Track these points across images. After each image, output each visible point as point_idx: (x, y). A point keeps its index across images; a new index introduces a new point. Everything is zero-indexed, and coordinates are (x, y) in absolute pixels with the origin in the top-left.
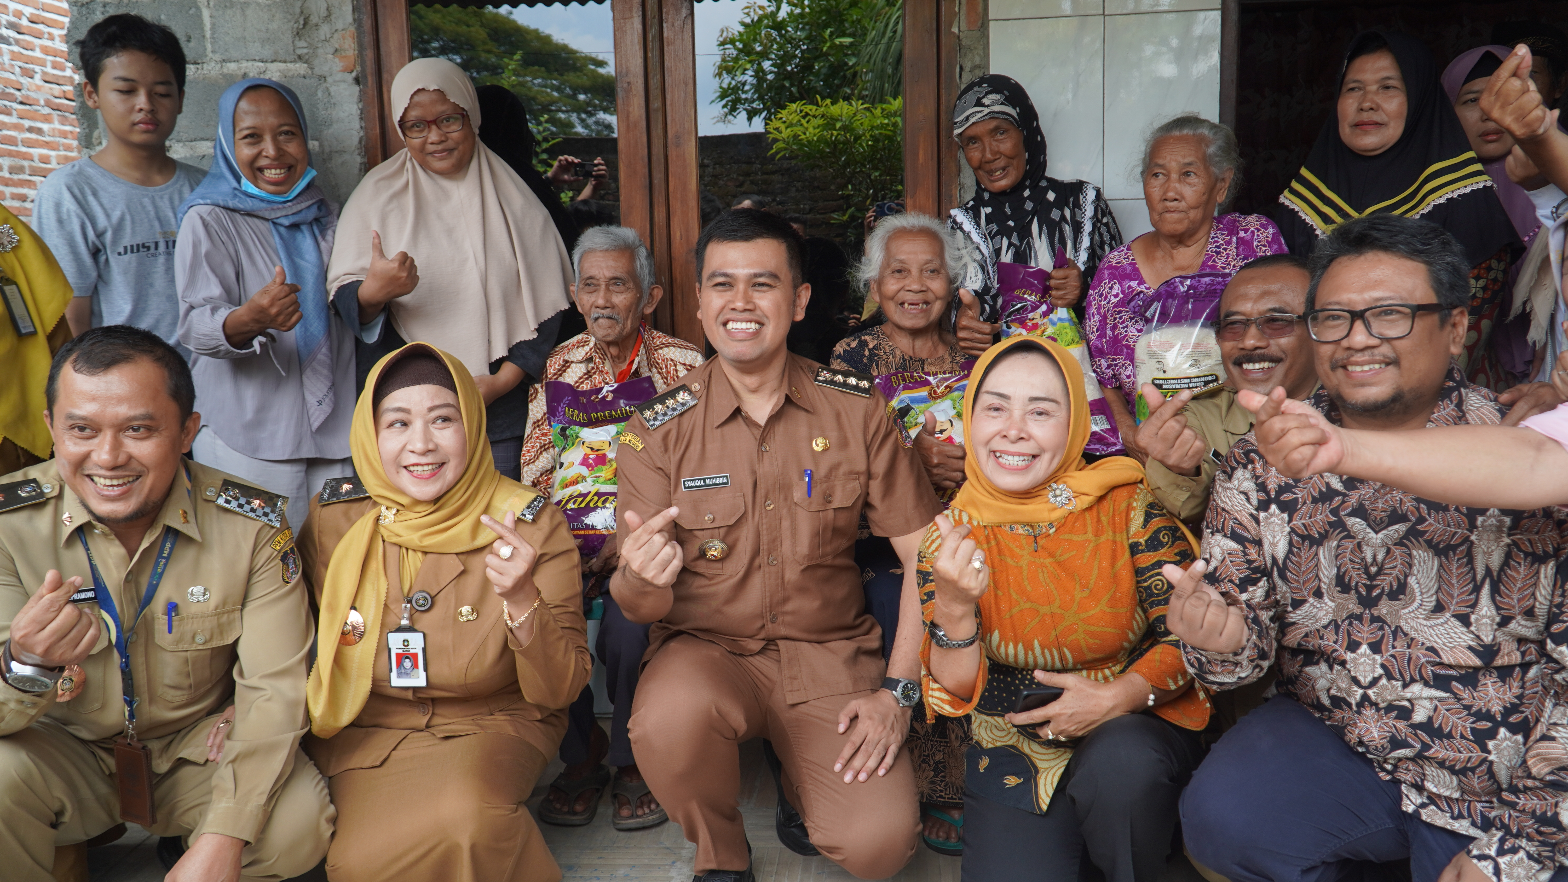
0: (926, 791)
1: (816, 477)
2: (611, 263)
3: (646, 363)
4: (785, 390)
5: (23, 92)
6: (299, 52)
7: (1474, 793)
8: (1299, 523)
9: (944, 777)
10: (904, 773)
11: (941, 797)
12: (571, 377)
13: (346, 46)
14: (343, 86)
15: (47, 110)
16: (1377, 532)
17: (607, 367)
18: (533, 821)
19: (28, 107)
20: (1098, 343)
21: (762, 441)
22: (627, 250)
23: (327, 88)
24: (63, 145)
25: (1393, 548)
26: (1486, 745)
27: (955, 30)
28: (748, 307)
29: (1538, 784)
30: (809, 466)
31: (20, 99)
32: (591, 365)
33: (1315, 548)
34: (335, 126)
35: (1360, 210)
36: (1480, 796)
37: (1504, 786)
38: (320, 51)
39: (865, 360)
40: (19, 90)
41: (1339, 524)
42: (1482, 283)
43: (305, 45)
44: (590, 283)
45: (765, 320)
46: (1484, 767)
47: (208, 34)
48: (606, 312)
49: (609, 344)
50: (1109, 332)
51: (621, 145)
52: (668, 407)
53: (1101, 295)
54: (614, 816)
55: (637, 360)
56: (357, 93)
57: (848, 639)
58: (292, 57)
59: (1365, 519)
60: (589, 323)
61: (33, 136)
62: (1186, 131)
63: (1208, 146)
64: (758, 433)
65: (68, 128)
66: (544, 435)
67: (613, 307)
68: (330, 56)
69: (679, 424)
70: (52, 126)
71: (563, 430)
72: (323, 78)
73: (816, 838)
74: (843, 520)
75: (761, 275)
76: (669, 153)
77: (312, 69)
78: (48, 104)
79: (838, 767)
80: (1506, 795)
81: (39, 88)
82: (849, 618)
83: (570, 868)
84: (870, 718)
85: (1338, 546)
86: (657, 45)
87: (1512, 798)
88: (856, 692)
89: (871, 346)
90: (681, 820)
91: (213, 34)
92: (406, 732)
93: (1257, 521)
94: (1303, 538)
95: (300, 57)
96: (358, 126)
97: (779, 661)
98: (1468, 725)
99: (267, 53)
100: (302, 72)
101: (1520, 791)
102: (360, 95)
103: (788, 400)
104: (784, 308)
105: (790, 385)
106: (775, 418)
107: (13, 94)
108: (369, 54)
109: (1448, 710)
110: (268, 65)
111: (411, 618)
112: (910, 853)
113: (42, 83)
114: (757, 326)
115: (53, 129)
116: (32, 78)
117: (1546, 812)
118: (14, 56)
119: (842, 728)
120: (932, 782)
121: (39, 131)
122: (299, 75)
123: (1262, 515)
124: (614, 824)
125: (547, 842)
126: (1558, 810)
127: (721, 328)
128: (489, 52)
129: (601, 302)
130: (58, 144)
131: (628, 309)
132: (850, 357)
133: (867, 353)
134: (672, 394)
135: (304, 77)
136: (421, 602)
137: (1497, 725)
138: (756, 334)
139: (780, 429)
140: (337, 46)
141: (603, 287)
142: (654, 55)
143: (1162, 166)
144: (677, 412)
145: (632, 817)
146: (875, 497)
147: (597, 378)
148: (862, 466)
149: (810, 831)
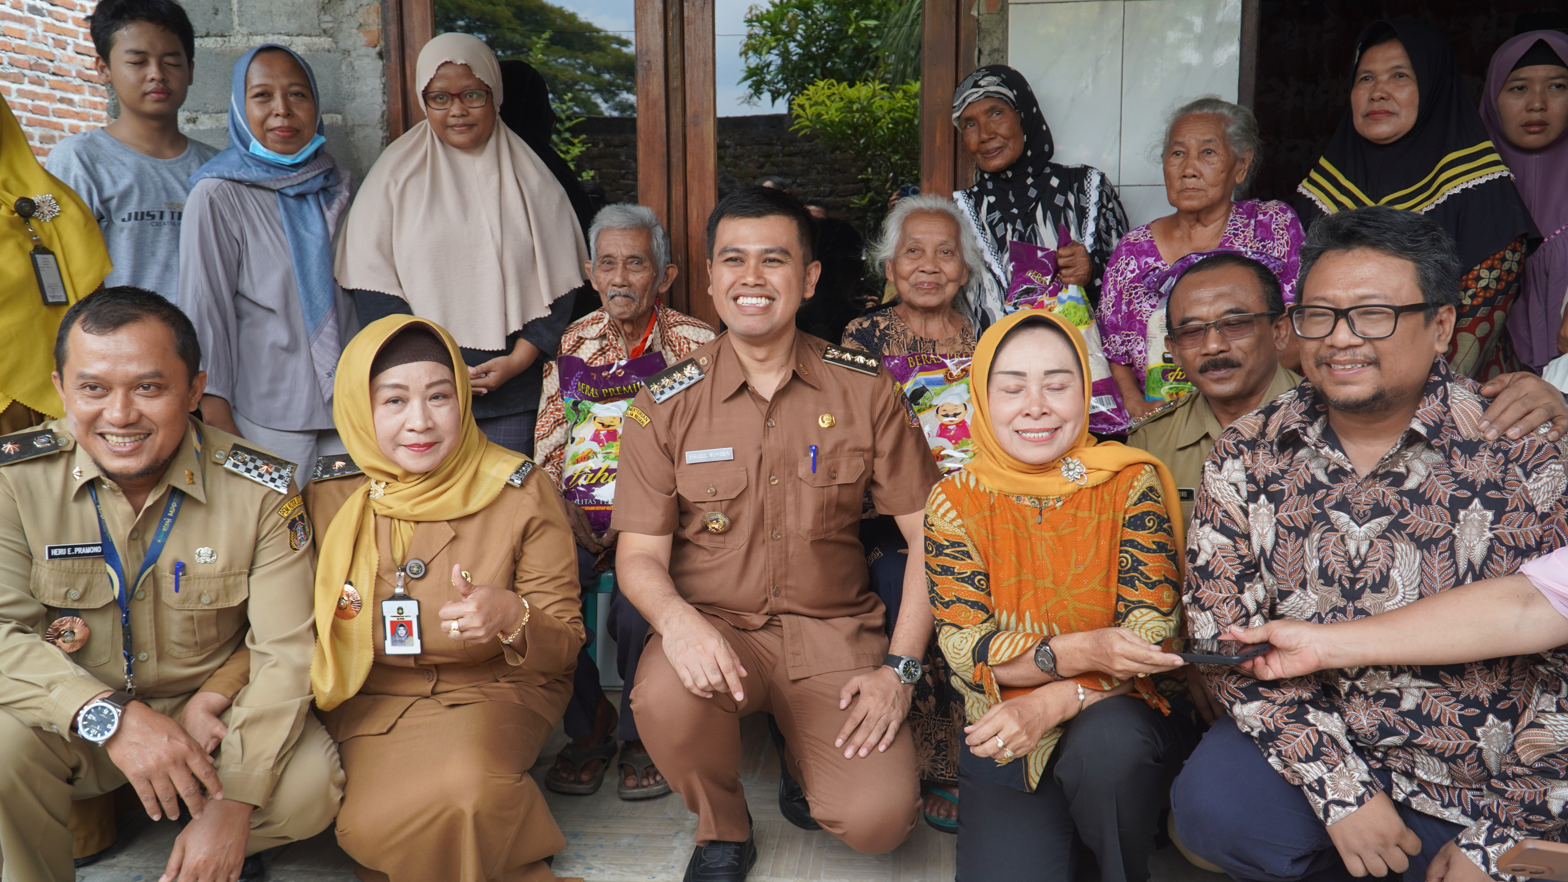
0: (927, 769)
1: (821, 453)
2: (629, 242)
3: (659, 341)
4: (792, 366)
5: (56, 63)
6: (324, 26)
7: (1465, 781)
8: (1285, 514)
9: (945, 756)
10: (905, 748)
11: (942, 775)
12: (586, 353)
13: (371, 21)
14: (366, 60)
15: (78, 82)
16: (1360, 526)
17: (621, 344)
18: (537, 790)
19: (60, 78)
20: (1114, 319)
21: (769, 416)
22: (644, 229)
23: (351, 63)
24: (94, 116)
25: (1375, 541)
26: (1475, 732)
27: (974, 13)
28: (759, 282)
29: (1527, 771)
30: (815, 442)
31: (52, 70)
32: (605, 342)
33: (1301, 539)
34: (358, 100)
35: (1376, 199)
36: (1471, 784)
37: (1495, 773)
38: (345, 26)
39: (876, 340)
40: (52, 61)
41: (1323, 517)
42: (1495, 273)
43: (330, 19)
44: (608, 261)
45: (775, 295)
46: (1473, 754)
47: (235, 7)
48: (623, 290)
49: (624, 321)
50: (1124, 307)
51: (640, 124)
52: (675, 381)
53: (1117, 271)
54: (620, 786)
55: (650, 337)
56: (380, 68)
57: (851, 616)
58: (317, 31)
59: (1349, 513)
60: (604, 300)
61: (64, 106)
62: (1205, 111)
63: (1227, 125)
64: (764, 408)
65: (98, 99)
66: (559, 410)
67: (630, 285)
68: (354, 31)
69: (686, 398)
70: (83, 97)
71: (575, 404)
72: (347, 52)
73: (817, 812)
74: (847, 497)
75: (772, 251)
76: (688, 133)
77: (336, 43)
78: (80, 75)
79: (839, 742)
80: (1494, 782)
81: (71, 59)
82: (852, 594)
83: (575, 835)
84: (872, 695)
85: (1321, 539)
86: (678, 25)
87: (1501, 785)
88: (858, 669)
89: (882, 326)
90: (682, 790)
91: (240, 7)
92: (413, 699)
93: (1246, 513)
94: (1290, 530)
95: (325, 31)
96: (380, 101)
97: (782, 637)
98: (1457, 712)
99: (293, 26)
100: (327, 46)
101: (1509, 778)
102: (383, 70)
103: (795, 376)
104: (794, 283)
105: (797, 362)
106: (781, 393)
107: (45, 65)
108: (393, 29)
109: (1436, 697)
110: (293, 38)
111: (406, 586)
112: (909, 828)
113: (74, 55)
114: (767, 301)
115: (84, 100)
116: (64, 49)
117: (1535, 800)
118: (48, 28)
119: (843, 704)
120: (934, 761)
121: (70, 102)
122: (323, 49)
123: (1252, 506)
124: (619, 793)
125: (551, 810)
126: (1547, 798)
127: (732, 302)
128: (514, 30)
129: (618, 280)
130: (88, 115)
131: (645, 288)
132: (861, 336)
133: (878, 333)
134: (680, 368)
135: (329, 51)
136: (415, 569)
137: (1484, 713)
138: (766, 309)
139: (786, 404)
140: (361, 21)
141: (620, 265)
142: (674, 34)
143: (1181, 144)
144: (684, 386)
145: (637, 787)
146: (881, 475)
147: (611, 355)
148: (867, 443)
149: (811, 805)
